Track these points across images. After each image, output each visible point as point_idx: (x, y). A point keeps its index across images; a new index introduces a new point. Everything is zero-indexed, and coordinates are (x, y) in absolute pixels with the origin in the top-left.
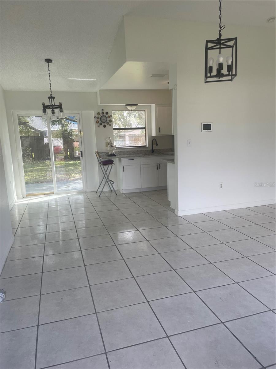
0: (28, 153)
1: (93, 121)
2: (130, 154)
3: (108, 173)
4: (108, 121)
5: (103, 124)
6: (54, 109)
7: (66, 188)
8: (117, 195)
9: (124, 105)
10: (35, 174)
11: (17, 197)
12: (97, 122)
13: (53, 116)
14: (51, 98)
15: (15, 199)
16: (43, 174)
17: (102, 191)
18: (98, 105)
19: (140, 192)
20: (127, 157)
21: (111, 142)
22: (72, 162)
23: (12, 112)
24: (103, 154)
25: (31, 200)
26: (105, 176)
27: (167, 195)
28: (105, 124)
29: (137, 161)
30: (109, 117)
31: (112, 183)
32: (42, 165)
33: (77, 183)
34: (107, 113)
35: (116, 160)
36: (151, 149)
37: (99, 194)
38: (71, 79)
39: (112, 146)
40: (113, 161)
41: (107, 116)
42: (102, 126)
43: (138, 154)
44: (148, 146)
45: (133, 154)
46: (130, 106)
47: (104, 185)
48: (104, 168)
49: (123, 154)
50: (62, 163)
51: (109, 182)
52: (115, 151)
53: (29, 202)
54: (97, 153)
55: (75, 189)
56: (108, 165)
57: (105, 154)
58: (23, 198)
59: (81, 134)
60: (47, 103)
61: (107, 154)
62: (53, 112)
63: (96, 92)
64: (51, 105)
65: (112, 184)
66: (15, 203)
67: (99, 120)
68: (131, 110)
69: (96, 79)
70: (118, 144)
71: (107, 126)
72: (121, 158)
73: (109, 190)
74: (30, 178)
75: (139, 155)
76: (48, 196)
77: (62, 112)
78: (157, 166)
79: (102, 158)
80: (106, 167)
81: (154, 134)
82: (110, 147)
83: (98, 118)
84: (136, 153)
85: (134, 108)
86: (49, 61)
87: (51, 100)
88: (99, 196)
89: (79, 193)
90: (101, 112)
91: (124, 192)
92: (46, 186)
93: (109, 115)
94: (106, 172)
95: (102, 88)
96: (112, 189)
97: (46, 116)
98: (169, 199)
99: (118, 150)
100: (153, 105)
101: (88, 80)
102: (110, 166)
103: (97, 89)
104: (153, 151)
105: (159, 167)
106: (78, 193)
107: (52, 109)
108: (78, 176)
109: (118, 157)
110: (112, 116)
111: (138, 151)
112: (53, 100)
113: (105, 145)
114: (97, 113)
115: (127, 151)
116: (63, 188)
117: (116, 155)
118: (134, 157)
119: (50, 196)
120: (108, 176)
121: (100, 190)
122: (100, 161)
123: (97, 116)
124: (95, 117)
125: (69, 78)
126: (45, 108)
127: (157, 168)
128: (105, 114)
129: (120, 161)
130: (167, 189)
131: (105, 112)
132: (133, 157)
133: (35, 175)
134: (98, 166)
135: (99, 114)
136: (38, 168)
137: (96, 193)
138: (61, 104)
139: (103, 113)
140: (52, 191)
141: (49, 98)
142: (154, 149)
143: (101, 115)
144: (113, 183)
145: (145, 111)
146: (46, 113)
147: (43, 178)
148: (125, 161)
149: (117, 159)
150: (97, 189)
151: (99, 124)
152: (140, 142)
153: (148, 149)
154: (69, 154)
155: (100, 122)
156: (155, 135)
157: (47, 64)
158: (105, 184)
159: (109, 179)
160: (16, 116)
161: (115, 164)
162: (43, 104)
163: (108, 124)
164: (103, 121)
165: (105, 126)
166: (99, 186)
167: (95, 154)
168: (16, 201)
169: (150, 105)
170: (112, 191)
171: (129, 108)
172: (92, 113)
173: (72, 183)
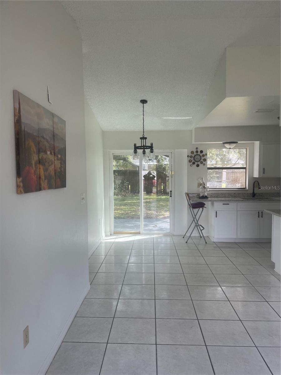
0: (125, 186)
1: (186, 160)
2: (225, 197)
3: (197, 217)
4: (202, 160)
5: (196, 163)
6: (145, 150)
7: (153, 227)
8: (206, 243)
9: (222, 142)
10: (128, 208)
11: (106, 234)
12: (190, 161)
13: (144, 156)
14: (143, 138)
15: (102, 236)
16: (135, 208)
17: (190, 236)
18: (192, 143)
19: (235, 243)
20: (221, 201)
21: (203, 183)
22: (164, 197)
23: (109, 151)
24: (194, 195)
25: (117, 238)
26: (194, 220)
27: (270, 252)
28: (199, 163)
29: (233, 205)
30: (203, 156)
31: (202, 228)
32: (136, 198)
33: (165, 221)
34: (202, 152)
35: (208, 204)
36: (252, 192)
37: (187, 239)
38: (165, 118)
39: (204, 187)
40: (204, 204)
41: (201, 155)
42: (195, 165)
43: (235, 197)
44: (247, 189)
45: (229, 197)
46: (228, 144)
47: (193, 230)
48: (193, 210)
49: (217, 197)
50: (155, 197)
51: (198, 227)
52: (208, 192)
53: (115, 241)
54: (187, 195)
55: (161, 229)
56: (198, 209)
57: (196, 195)
58: (111, 235)
59: (172, 173)
60: (139, 144)
61: (198, 195)
62: (144, 153)
63: (192, 130)
64: (143, 145)
65: (201, 230)
66: (102, 241)
67: (192, 159)
68: (230, 148)
69: (191, 118)
70: (212, 184)
71: (201, 165)
72: (214, 202)
73: (197, 235)
74: (123, 212)
75: (236, 199)
76: (134, 235)
77: (153, 153)
78: (258, 214)
79: (192, 201)
80: (196, 210)
81: (256, 175)
82: (201, 188)
83: (191, 157)
84: (233, 196)
85: (233, 146)
86: (144, 102)
87: (142, 140)
88: (186, 242)
89: (166, 235)
90: (195, 150)
91: (215, 241)
92: (134, 223)
93: (204, 153)
94: (195, 216)
95: (197, 126)
96: (202, 235)
97: (136, 156)
98: (274, 259)
99: (211, 192)
100: (257, 143)
101: (183, 118)
102: (201, 209)
103: (192, 127)
104: (254, 195)
105: (260, 215)
106: (164, 235)
107: (143, 150)
108: (167, 214)
109: (210, 201)
110: (207, 155)
111: (235, 194)
112: (144, 140)
113: (196, 185)
114: (191, 151)
115: (222, 194)
116: (151, 227)
117: (208, 198)
118: (230, 201)
119: (136, 236)
120: (197, 221)
121: (188, 235)
122: (190, 203)
123: (190, 155)
124: (188, 156)
125: (164, 118)
126: (136, 148)
127: (258, 216)
128: (199, 153)
129: (213, 204)
130: (271, 243)
131: (199, 150)
132: (228, 201)
133: (127, 210)
134: (188, 209)
135: (192, 152)
136: (132, 201)
137: (183, 237)
138: (152, 144)
139: (197, 152)
140: (138, 231)
141: (141, 138)
142: (255, 192)
143: (195, 154)
144: (203, 230)
145: (246, 149)
146: (137, 154)
147: (133, 213)
148: (218, 206)
149: (210, 203)
150: (185, 233)
151: (191, 163)
152: (239, 184)
153: (248, 192)
154: (162, 189)
155: (193, 161)
156: (258, 177)
157: (142, 104)
158: (194, 228)
159: (198, 224)
160: (112, 155)
161: (206, 208)
162: (135, 145)
163: (202, 163)
164: (197, 160)
165: (198, 166)
166: (187, 230)
167: (185, 196)
168: (103, 238)
169: (254, 143)
170: (201, 237)
171: (227, 146)
172: (185, 152)
173: (160, 222)
